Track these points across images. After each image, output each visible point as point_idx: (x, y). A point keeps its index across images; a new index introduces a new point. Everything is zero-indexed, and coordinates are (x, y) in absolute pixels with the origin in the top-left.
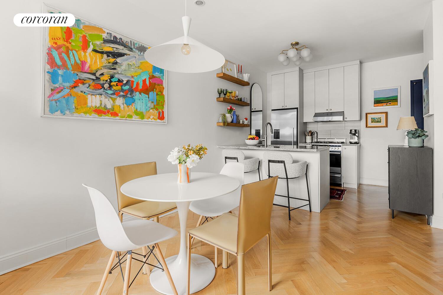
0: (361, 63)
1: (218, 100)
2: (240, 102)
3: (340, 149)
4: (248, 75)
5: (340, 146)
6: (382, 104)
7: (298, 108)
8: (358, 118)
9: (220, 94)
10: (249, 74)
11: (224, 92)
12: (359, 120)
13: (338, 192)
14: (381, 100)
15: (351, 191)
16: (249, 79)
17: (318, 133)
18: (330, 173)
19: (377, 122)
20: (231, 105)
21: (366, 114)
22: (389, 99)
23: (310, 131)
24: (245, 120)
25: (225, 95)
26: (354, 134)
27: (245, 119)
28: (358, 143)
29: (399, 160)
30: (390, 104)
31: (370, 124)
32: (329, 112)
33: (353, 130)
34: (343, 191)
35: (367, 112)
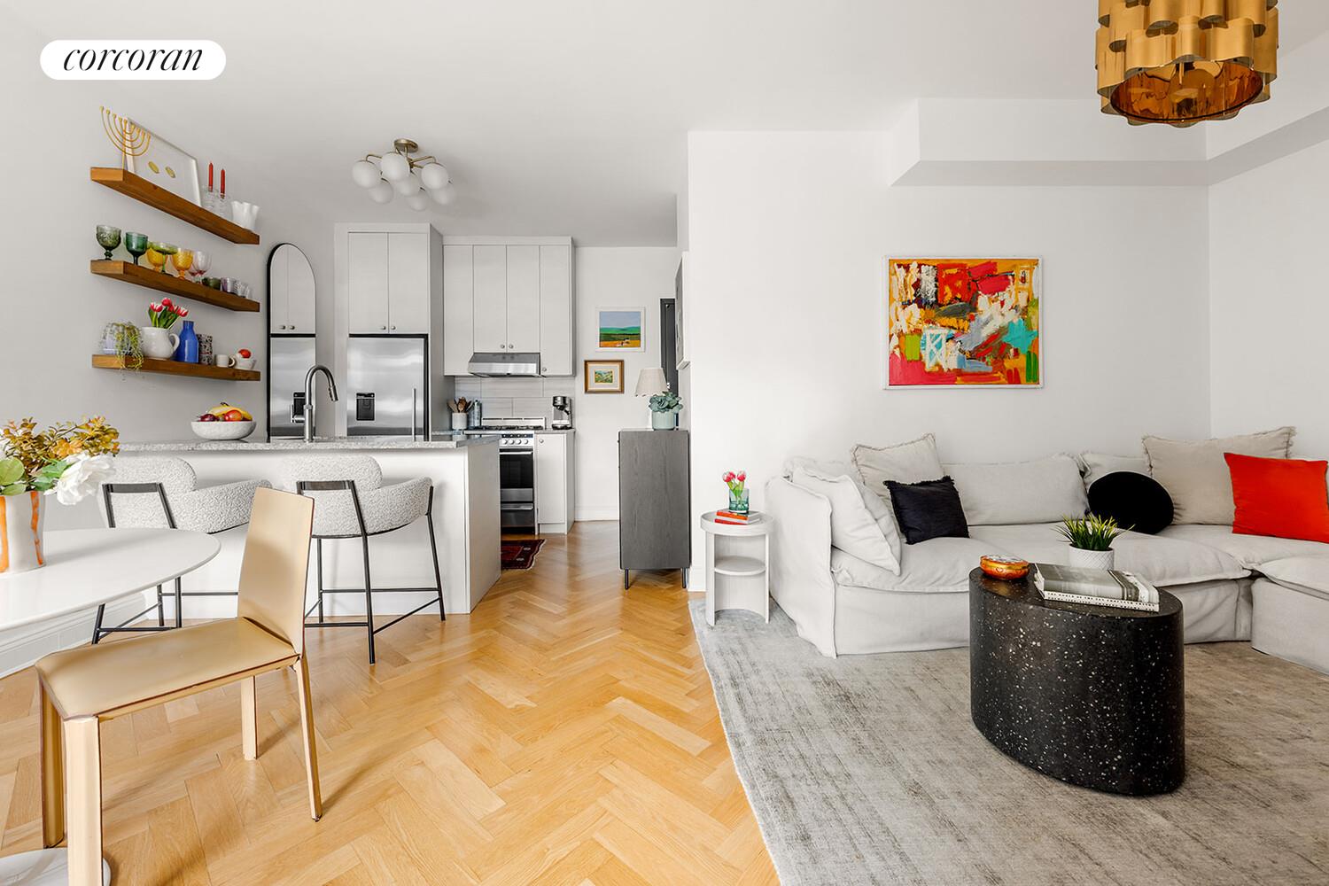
0: (575, 245)
1: (98, 268)
2: (218, 296)
3: (531, 443)
4: (251, 210)
5: (531, 436)
6: (615, 342)
7: (427, 335)
8: (569, 372)
9: (109, 249)
10: (256, 208)
11: (128, 244)
12: (570, 376)
13: (525, 549)
14: (612, 334)
15: (555, 540)
16: (258, 221)
17: (484, 406)
18: (502, 503)
19: (606, 381)
20: (166, 297)
21: (586, 362)
22: (625, 332)
23: (462, 401)
24: (239, 356)
25: (136, 254)
26: (561, 406)
27: (241, 352)
28: (571, 428)
29: (636, 460)
30: (628, 343)
31: (593, 386)
32: (507, 354)
33: (559, 399)
34: (535, 545)
35: (587, 359)
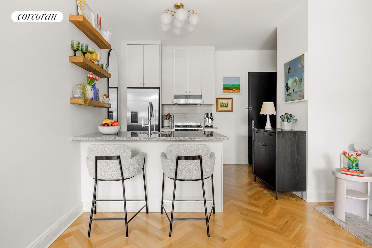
4: (109, 34)
6: (229, 90)
7: (159, 87)
9: (75, 51)
11: (82, 49)
14: (228, 87)
17: (175, 116)
19: (225, 106)
21: (217, 99)
22: (233, 86)
23: (168, 115)
25: (84, 54)
30: (234, 91)
31: (220, 108)
32: (188, 95)
33: (209, 114)
35: (217, 97)
